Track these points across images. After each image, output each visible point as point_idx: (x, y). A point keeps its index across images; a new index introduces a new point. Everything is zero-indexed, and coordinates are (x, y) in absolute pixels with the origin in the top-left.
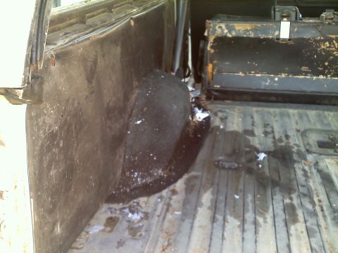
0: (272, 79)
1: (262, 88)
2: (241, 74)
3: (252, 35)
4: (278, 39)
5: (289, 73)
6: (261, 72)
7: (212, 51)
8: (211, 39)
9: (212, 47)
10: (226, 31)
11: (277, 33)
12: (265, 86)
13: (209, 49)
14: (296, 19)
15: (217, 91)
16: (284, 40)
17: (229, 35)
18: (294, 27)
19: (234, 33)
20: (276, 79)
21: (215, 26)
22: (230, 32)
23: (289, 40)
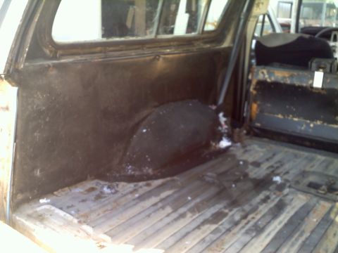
0: (308, 125)
1: (298, 131)
2: (280, 116)
3: (288, 82)
4: (312, 88)
5: (324, 121)
6: (298, 116)
7: (255, 92)
8: (254, 82)
9: (255, 89)
10: (267, 76)
11: (310, 82)
12: (301, 130)
13: (251, 90)
14: (331, 71)
15: (257, 128)
16: (317, 89)
17: (269, 80)
18: (327, 78)
19: (273, 79)
20: (312, 125)
21: (258, 71)
22: (270, 77)
23: (322, 89)
